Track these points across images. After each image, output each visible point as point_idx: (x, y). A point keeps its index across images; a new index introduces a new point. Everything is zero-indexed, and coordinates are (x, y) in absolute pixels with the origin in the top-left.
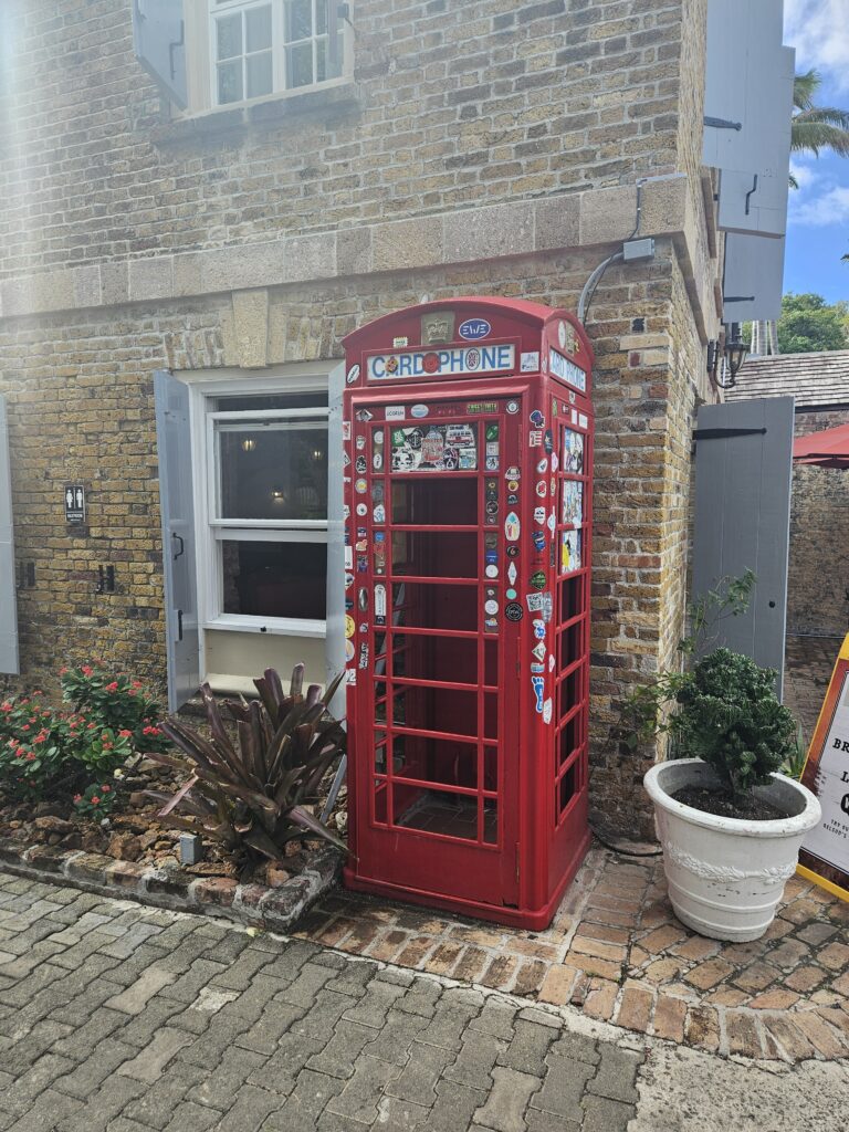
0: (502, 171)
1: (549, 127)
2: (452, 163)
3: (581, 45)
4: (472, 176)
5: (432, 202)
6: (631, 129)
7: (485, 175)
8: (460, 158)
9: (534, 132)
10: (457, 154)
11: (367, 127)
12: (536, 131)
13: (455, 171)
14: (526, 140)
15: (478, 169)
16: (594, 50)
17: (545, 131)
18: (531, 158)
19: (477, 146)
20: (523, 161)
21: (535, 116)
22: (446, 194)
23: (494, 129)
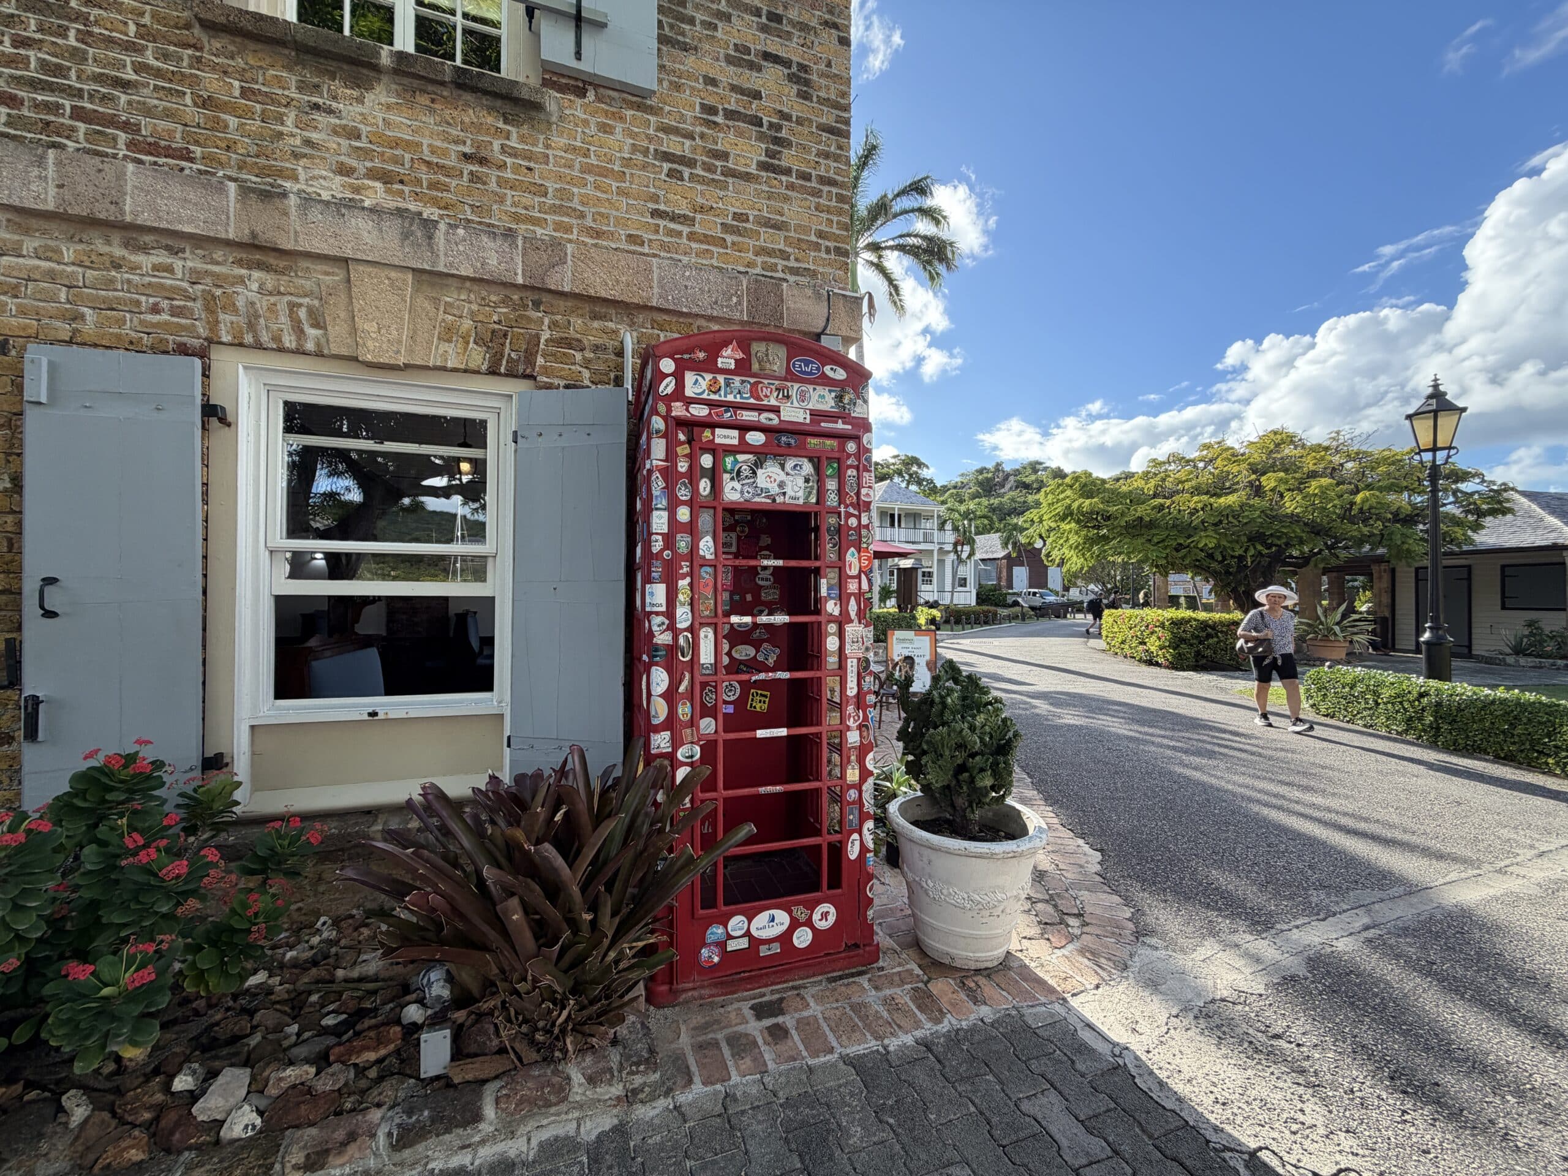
0: (706, 239)
1: (751, 218)
2: (655, 213)
3: (776, 162)
4: (679, 234)
5: (635, 244)
6: (817, 247)
7: (692, 236)
8: (665, 212)
9: (737, 216)
10: (662, 207)
11: (559, 141)
12: (740, 217)
13: (662, 223)
14: (729, 221)
15: (686, 230)
16: (788, 172)
17: (747, 220)
18: (736, 238)
19: (684, 209)
20: (729, 238)
21: (738, 204)
22: (650, 240)
23: (700, 200)
